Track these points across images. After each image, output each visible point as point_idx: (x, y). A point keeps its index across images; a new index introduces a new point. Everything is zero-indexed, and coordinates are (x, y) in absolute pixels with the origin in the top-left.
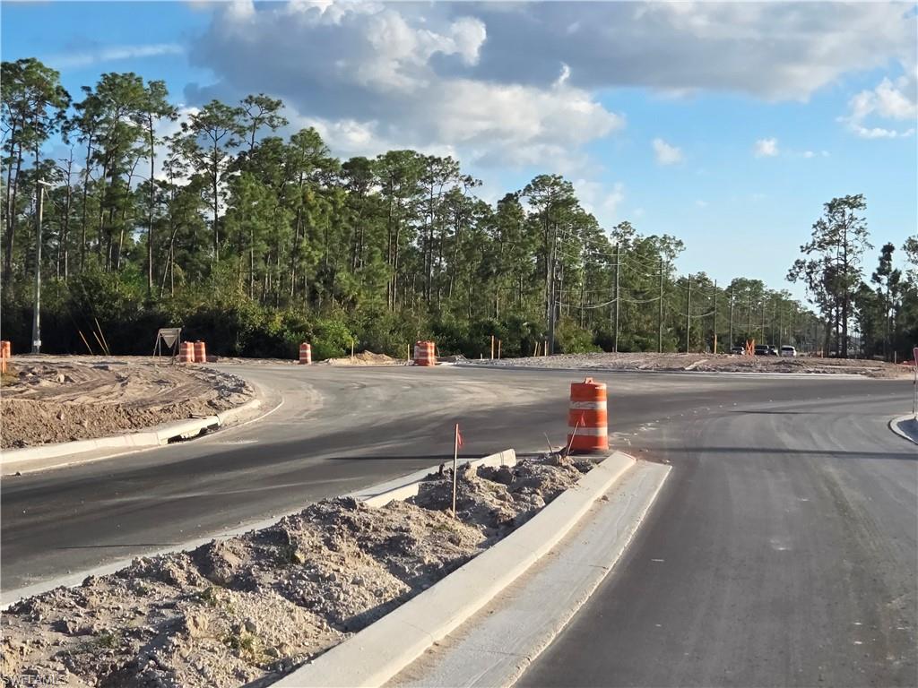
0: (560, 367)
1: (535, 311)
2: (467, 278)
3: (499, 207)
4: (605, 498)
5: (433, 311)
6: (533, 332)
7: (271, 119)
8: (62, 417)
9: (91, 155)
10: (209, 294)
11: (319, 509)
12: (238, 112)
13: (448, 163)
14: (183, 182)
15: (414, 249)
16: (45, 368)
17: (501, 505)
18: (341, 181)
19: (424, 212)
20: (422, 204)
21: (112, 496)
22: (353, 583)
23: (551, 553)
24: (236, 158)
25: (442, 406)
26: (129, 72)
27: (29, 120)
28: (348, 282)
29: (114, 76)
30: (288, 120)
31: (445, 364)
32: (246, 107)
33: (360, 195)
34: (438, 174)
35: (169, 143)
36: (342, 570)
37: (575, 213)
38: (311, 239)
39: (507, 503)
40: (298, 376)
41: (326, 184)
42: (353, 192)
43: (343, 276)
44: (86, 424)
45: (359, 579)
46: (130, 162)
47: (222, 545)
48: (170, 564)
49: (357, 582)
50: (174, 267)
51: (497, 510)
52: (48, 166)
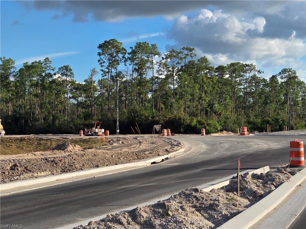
0: (291, 135)
1: (283, 115)
2: (260, 105)
3: (270, 80)
4: (300, 185)
5: (248, 116)
6: (283, 123)
7: (191, 54)
8: (113, 157)
9: (133, 69)
10: (172, 113)
11: (185, 192)
12: (180, 53)
13: (252, 66)
14: (163, 77)
15: (241, 95)
16: (117, 139)
17: (258, 189)
18: (215, 74)
19: (244, 83)
20: (243, 80)
21: (122, 185)
22: (191, 224)
23: (275, 209)
24: (180, 68)
25: (247, 150)
26: (144, 42)
27: (114, 59)
28: (218, 107)
29: (140, 43)
30: (196, 54)
31: (251, 134)
32: (182, 51)
33: (222, 78)
34: (248, 70)
35: (158, 64)
36: (186, 219)
37: (297, 81)
38: (205, 94)
39: (260, 188)
40: (199, 140)
41: (210, 75)
42: (219, 77)
43: (216, 105)
44: (121, 159)
45: (193, 222)
46: (146, 71)
47: (141, 209)
48: (120, 216)
49: (192, 224)
50: (161, 104)
51: (256, 191)
52: (120, 73)
